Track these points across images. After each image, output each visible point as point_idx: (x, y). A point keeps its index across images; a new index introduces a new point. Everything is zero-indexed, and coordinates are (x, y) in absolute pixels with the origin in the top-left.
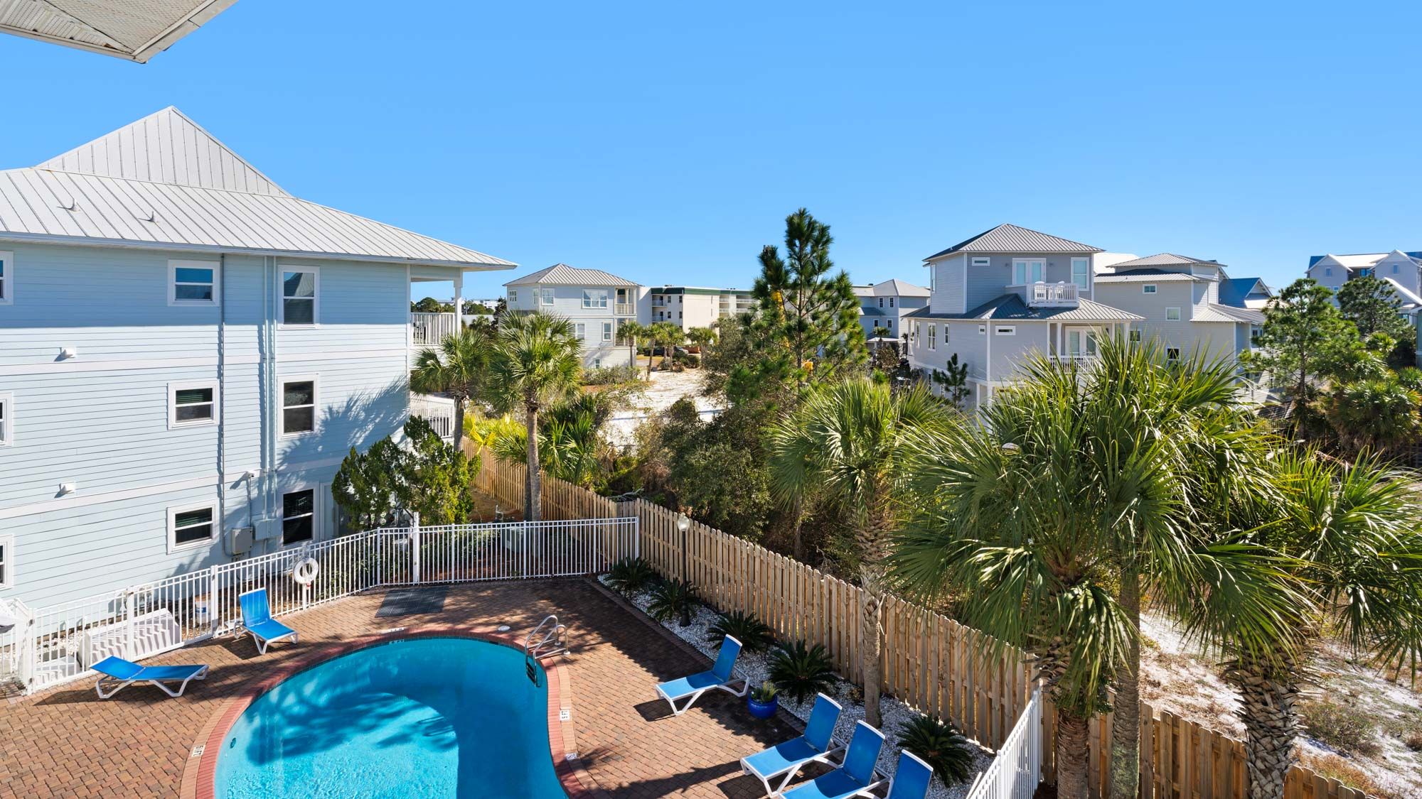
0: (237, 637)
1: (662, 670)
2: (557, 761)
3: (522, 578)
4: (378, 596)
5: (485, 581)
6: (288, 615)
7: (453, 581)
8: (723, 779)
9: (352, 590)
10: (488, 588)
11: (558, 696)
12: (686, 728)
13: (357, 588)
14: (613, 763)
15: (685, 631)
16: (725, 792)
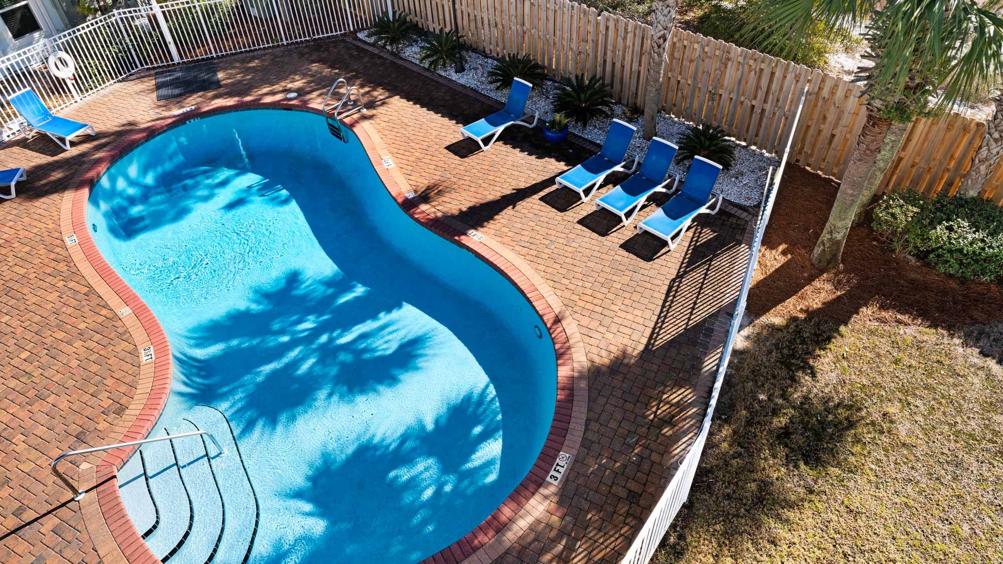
0: (30, 137)
1: (455, 113)
2: (400, 200)
3: (283, 45)
4: (146, 79)
5: (246, 51)
6: (66, 109)
7: (214, 55)
8: (542, 194)
9: (117, 77)
10: (253, 59)
11: (374, 149)
12: (497, 159)
13: (121, 75)
14: (447, 195)
15: (462, 77)
16: (547, 203)
